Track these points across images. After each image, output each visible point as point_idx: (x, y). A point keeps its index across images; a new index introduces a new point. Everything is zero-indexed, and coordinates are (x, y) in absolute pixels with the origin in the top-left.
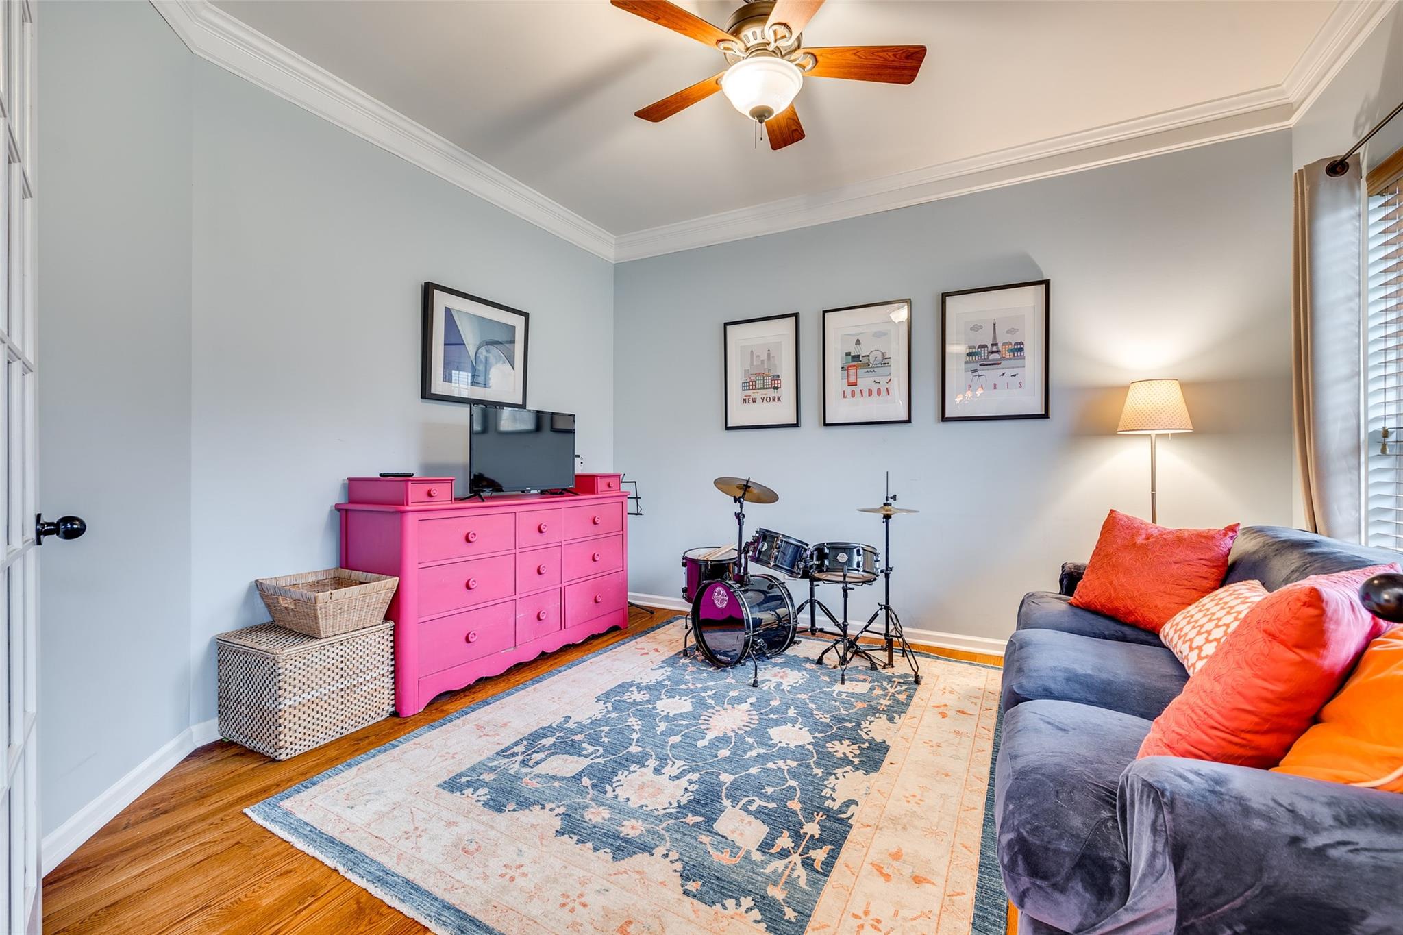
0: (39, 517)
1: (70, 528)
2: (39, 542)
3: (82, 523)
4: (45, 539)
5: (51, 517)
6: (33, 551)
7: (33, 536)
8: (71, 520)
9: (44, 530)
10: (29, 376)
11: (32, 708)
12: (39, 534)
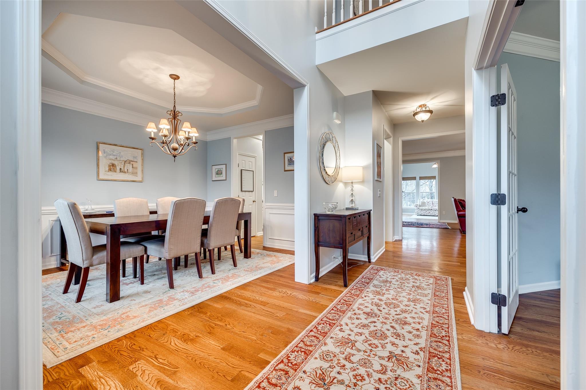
0: (518, 207)
1: (524, 210)
2: (518, 213)
3: (527, 209)
4: (519, 212)
5: (520, 207)
6: (516, 214)
7: (516, 211)
8: (524, 208)
9: (519, 210)
10: (516, 177)
11: (517, 248)
12: (518, 211)
